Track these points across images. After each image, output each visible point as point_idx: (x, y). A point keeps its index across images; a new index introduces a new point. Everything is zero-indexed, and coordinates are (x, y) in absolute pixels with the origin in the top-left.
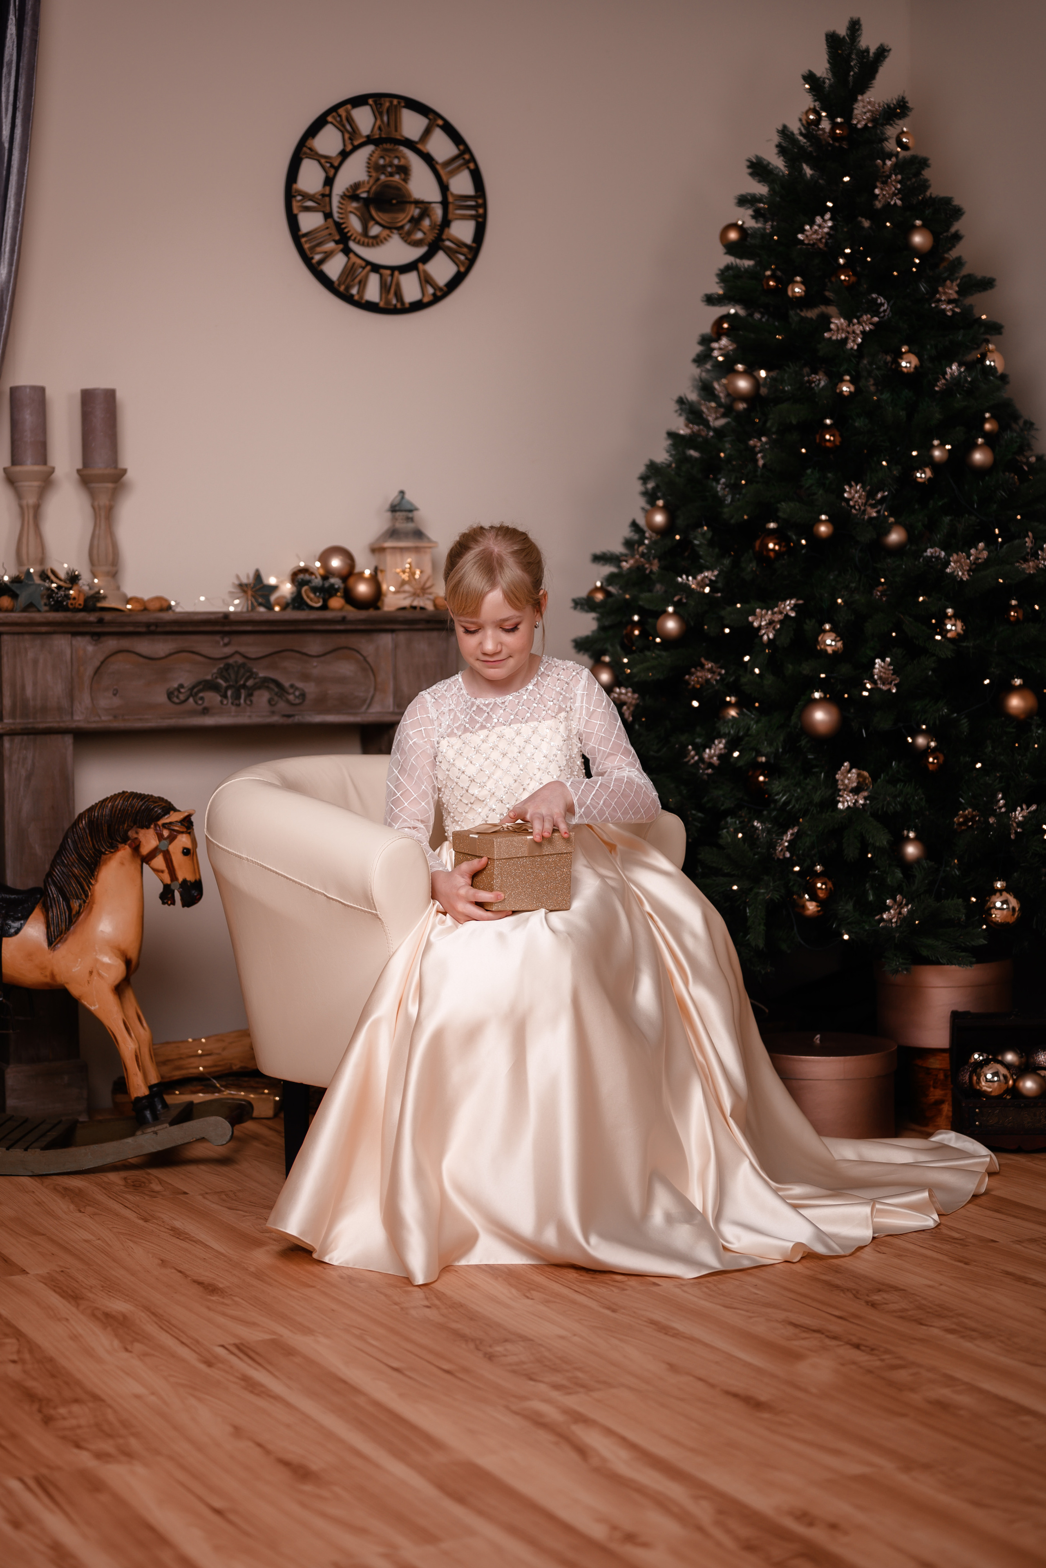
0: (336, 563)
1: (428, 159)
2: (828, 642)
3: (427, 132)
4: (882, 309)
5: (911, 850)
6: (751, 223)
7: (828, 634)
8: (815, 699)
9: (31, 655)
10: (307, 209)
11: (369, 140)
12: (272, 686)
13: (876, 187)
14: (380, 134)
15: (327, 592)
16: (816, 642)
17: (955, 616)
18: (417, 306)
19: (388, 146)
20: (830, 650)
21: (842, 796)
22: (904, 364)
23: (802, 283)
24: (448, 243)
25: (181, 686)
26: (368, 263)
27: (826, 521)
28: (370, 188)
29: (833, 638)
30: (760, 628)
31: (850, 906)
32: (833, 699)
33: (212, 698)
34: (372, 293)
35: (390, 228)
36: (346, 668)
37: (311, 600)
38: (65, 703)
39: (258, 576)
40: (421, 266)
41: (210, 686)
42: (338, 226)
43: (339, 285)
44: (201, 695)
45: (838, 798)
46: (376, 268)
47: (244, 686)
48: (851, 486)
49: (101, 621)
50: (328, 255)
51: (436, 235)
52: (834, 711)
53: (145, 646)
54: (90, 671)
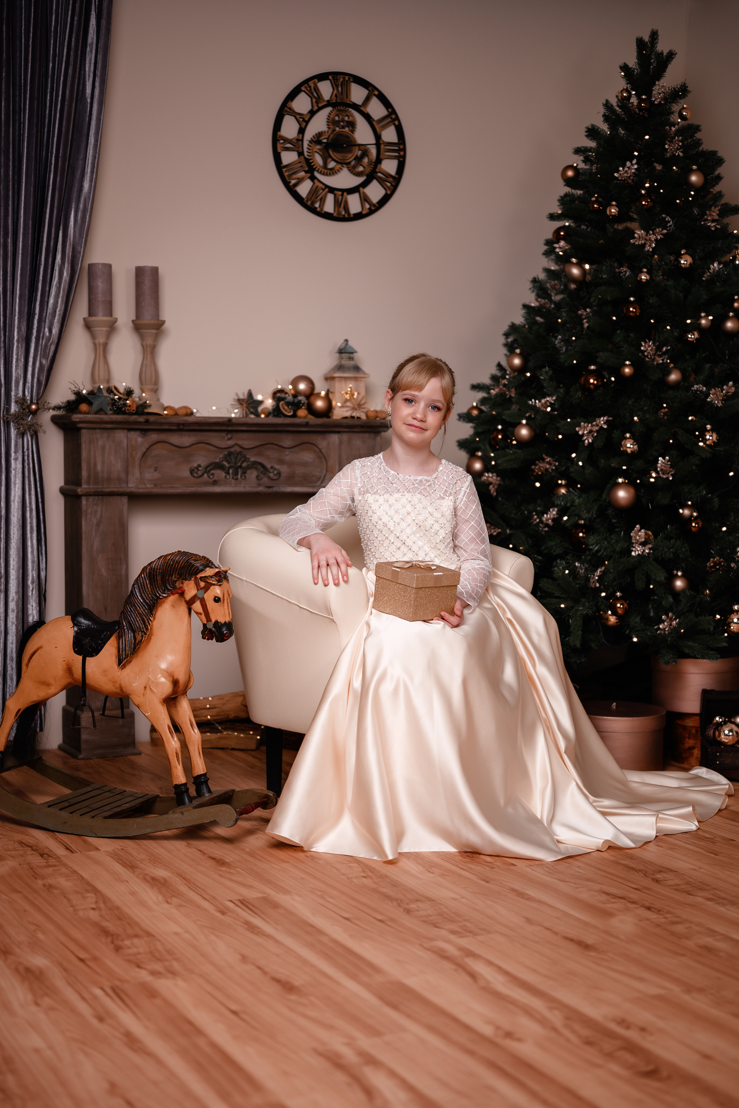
0: (302, 386)
1: (368, 117)
2: (628, 445)
3: (367, 99)
4: (669, 225)
5: (679, 584)
6: (582, 166)
7: (628, 440)
8: (619, 483)
9: (100, 443)
10: (287, 149)
11: (329, 104)
12: (259, 467)
13: (666, 144)
14: (336, 100)
15: (296, 406)
16: (621, 445)
17: (712, 430)
18: (359, 216)
19: (341, 108)
20: (629, 451)
21: (634, 547)
22: (682, 262)
23: (616, 206)
24: (380, 174)
25: (199, 466)
26: (327, 186)
27: (629, 365)
28: (329, 136)
29: (631, 443)
30: (583, 435)
31: (638, 620)
32: (631, 483)
33: (220, 474)
34: (329, 206)
35: (342, 163)
36: (308, 456)
37: (286, 411)
38: (123, 475)
39: (250, 394)
40: (361, 189)
41: (219, 466)
42: (307, 160)
43: (307, 201)
44: (212, 472)
45: (632, 549)
46: (332, 190)
47: (240, 467)
48: (646, 342)
49: (147, 422)
50: (300, 181)
51: (372, 169)
52: (632, 491)
53: (176, 439)
54: (139, 455)
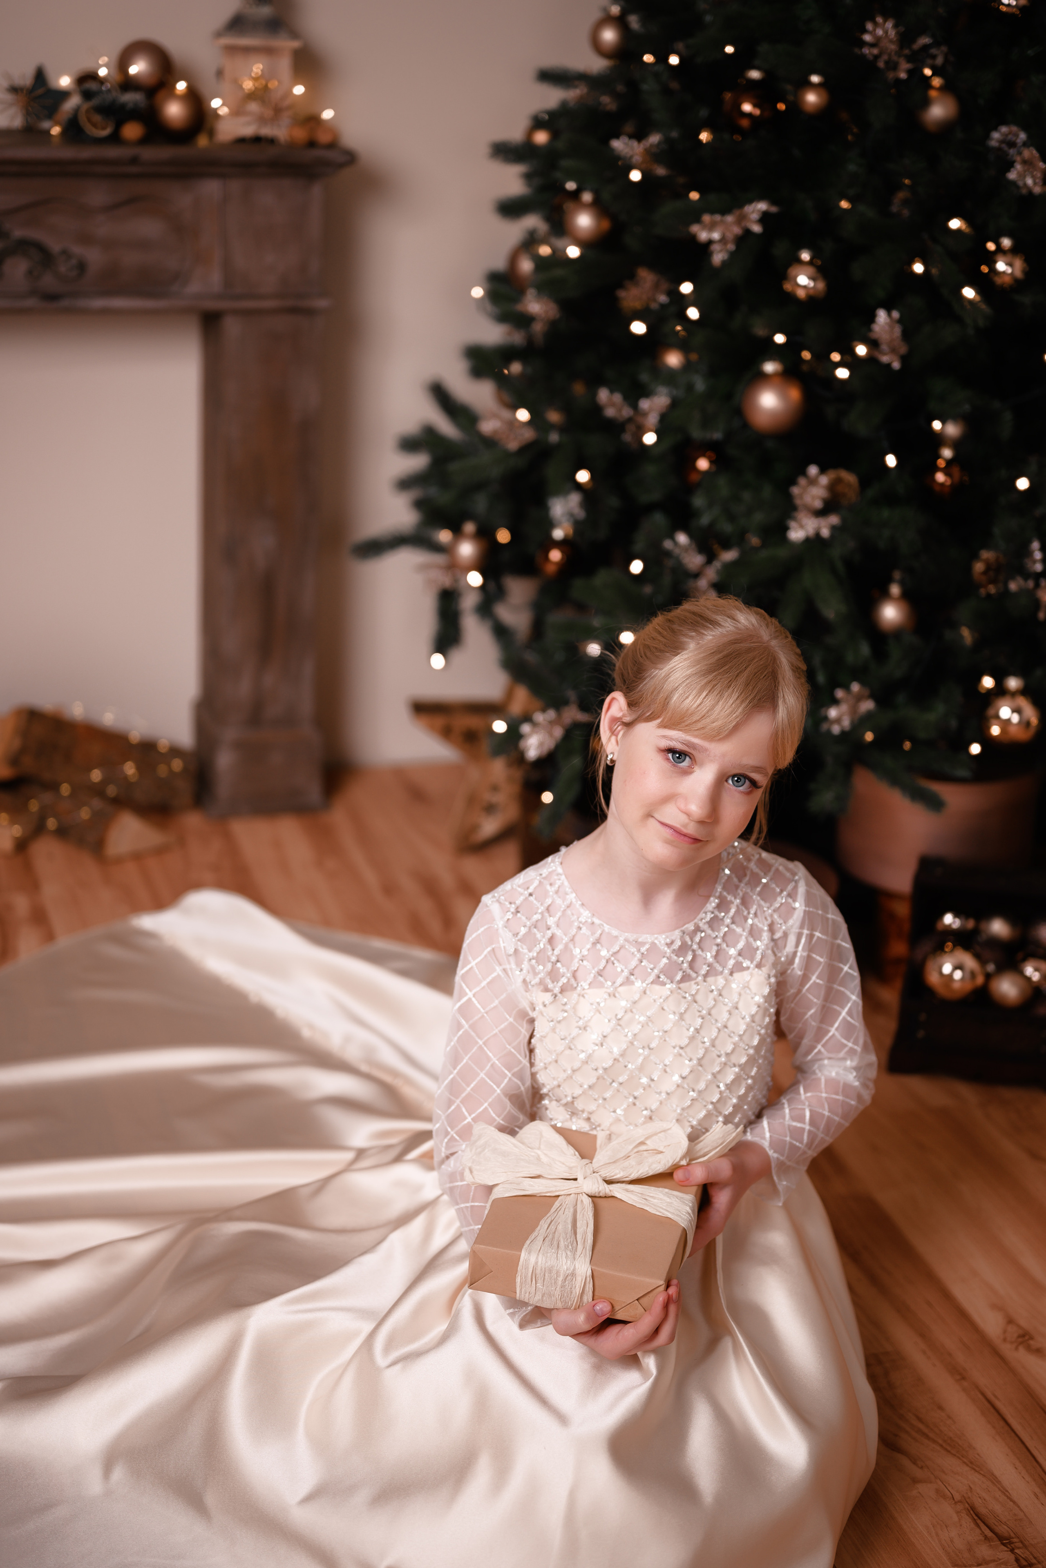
0: (139, 67)
2: (803, 281)
5: (891, 613)
7: (804, 267)
8: (767, 374)
12: (34, 251)
15: (120, 114)
16: (787, 278)
17: (1014, 250)
20: (801, 294)
21: (798, 519)
27: (817, 83)
29: (811, 274)
30: (708, 243)
32: (795, 376)
36: (148, 228)
37: (95, 125)
39: (40, 76)
45: (791, 522)
48: (878, 20)
52: (794, 395)
